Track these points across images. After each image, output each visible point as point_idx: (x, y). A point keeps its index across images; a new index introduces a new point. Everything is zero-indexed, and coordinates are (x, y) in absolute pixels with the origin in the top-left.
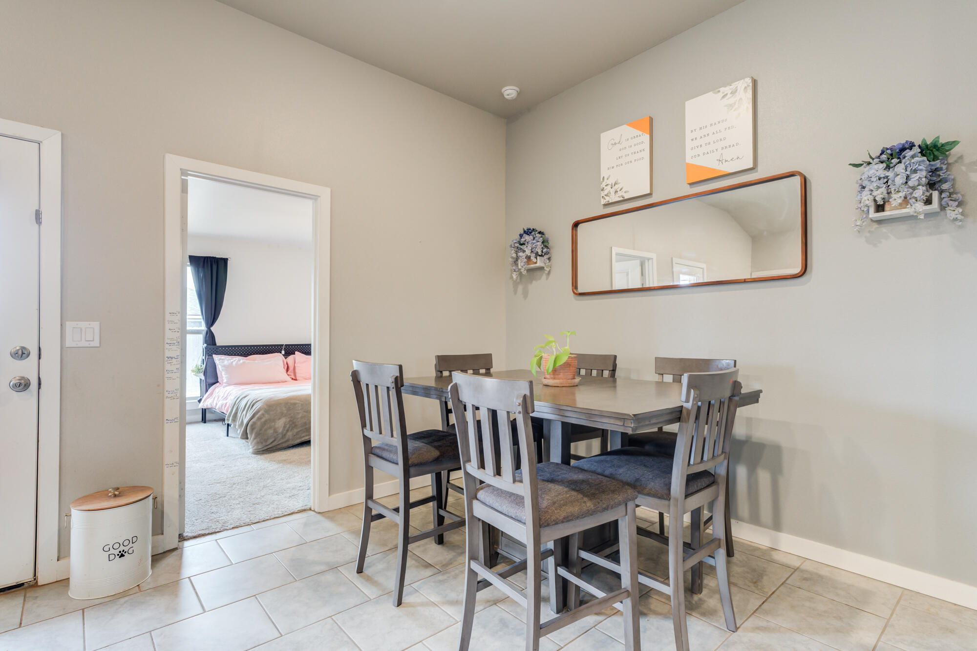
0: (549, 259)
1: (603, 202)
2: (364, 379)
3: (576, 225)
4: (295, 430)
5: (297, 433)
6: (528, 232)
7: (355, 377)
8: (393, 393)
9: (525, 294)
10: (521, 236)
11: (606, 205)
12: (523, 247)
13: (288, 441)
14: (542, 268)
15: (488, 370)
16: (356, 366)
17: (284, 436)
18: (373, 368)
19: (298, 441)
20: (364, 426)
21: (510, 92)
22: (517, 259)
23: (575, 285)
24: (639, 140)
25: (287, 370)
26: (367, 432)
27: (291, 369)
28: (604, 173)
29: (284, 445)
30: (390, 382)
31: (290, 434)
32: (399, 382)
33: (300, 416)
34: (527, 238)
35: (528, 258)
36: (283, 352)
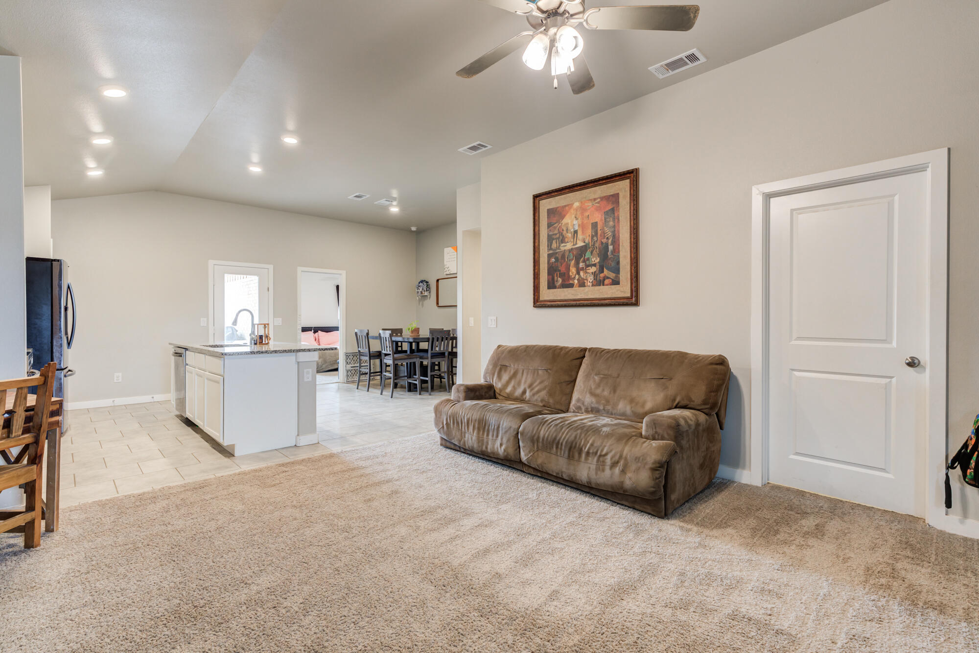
0: (430, 292)
1: (445, 273)
2: (359, 334)
3: (438, 281)
4: (326, 364)
5: (327, 366)
6: (422, 282)
7: (356, 334)
8: (366, 337)
9: (423, 305)
10: (419, 283)
11: (447, 275)
12: (419, 288)
13: (323, 369)
14: (427, 296)
15: (401, 334)
16: (356, 331)
17: (321, 366)
18: (361, 331)
19: (327, 369)
20: (358, 348)
21: (414, 229)
22: (418, 292)
23: (438, 303)
24: (454, 253)
25: (315, 340)
26: (359, 349)
27: (317, 339)
28: (445, 263)
29: (322, 371)
30: (365, 334)
31: (324, 366)
32: (368, 334)
33: (328, 358)
34: (421, 284)
35: (421, 292)
36: (313, 331)
